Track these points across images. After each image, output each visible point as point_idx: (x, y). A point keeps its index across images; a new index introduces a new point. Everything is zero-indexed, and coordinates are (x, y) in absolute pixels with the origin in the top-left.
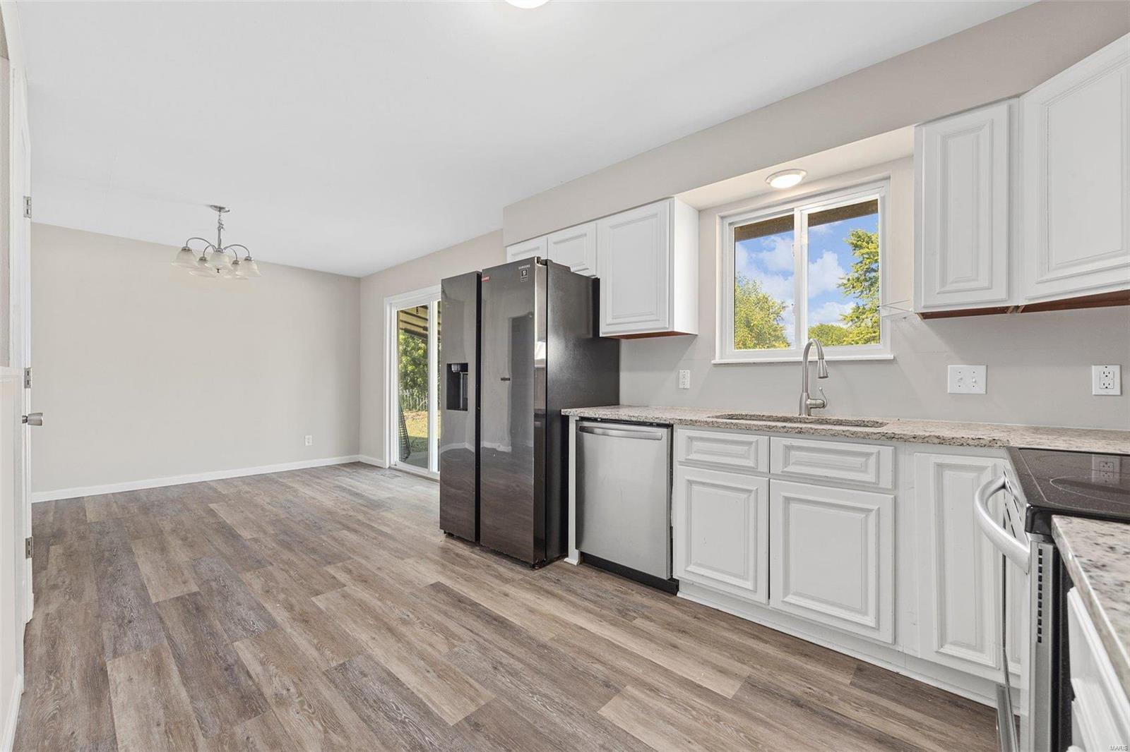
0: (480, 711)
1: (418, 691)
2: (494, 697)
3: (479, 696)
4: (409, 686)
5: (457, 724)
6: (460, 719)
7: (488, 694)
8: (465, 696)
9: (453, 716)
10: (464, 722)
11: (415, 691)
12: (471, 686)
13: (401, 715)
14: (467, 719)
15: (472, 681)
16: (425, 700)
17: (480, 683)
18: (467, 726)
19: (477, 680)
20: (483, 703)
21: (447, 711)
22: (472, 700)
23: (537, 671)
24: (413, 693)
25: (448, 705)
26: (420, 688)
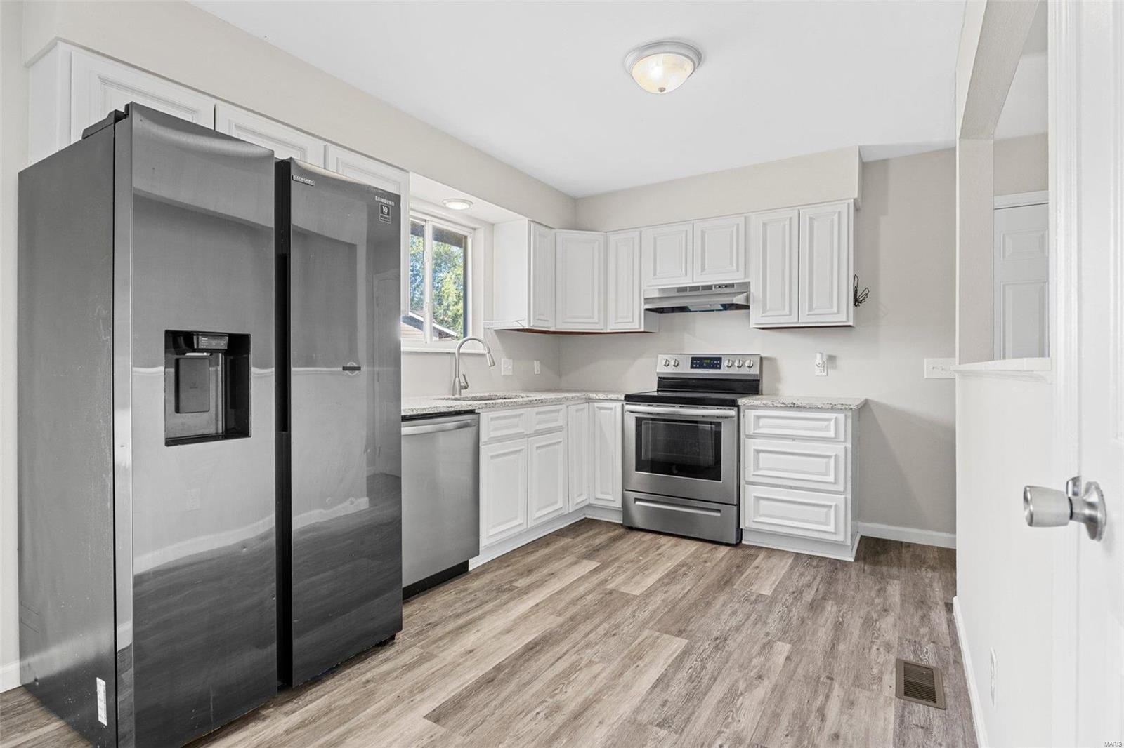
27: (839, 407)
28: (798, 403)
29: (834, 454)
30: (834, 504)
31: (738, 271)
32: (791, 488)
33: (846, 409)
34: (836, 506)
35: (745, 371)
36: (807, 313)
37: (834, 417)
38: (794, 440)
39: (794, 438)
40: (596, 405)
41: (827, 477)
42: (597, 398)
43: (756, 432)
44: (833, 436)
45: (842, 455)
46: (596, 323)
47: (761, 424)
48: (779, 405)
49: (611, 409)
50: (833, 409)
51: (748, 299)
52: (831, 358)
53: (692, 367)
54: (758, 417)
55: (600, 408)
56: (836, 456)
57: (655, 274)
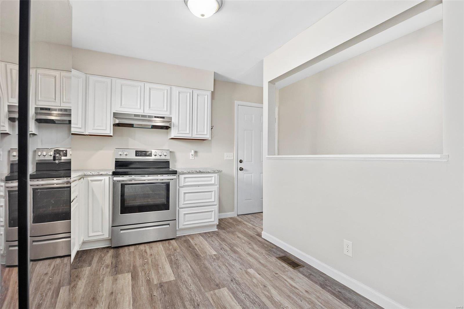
0: (214, 289)
1: (236, 303)
2: (206, 293)
3: (211, 295)
4: (240, 306)
5: (224, 287)
6: (222, 289)
7: (208, 295)
8: (217, 296)
9: (224, 290)
10: (221, 287)
11: (238, 304)
12: (213, 300)
13: (244, 295)
14: (220, 288)
15: (212, 302)
16: (234, 299)
17: (209, 300)
18: (221, 286)
19: (210, 301)
20: (212, 292)
21: (226, 293)
22: (215, 294)
23: (182, 299)
24: (239, 303)
25: (225, 295)
26: (235, 304)
27: (216, 171)
28: (202, 170)
29: (214, 190)
30: (214, 210)
31: (167, 111)
32: (197, 207)
33: (218, 172)
34: (215, 210)
35: (163, 157)
36: (196, 133)
37: (214, 175)
38: (199, 186)
39: (198, 185)
40: (90, 179)
41: (211, 200)
42: (91, 174)
43: (184, 185)
44: (214, 183)
45: (216, 190)
46: (80, 128)
47: (186, 181)
48: (194, 172)
49: (101, 180)
50: (214, 172)
51: (170, 124)
52: (196, 152)
53: (136, 155)
54: (185, 178)
55: (92, 181)
56: (215, 191)
57: (121, 105)
